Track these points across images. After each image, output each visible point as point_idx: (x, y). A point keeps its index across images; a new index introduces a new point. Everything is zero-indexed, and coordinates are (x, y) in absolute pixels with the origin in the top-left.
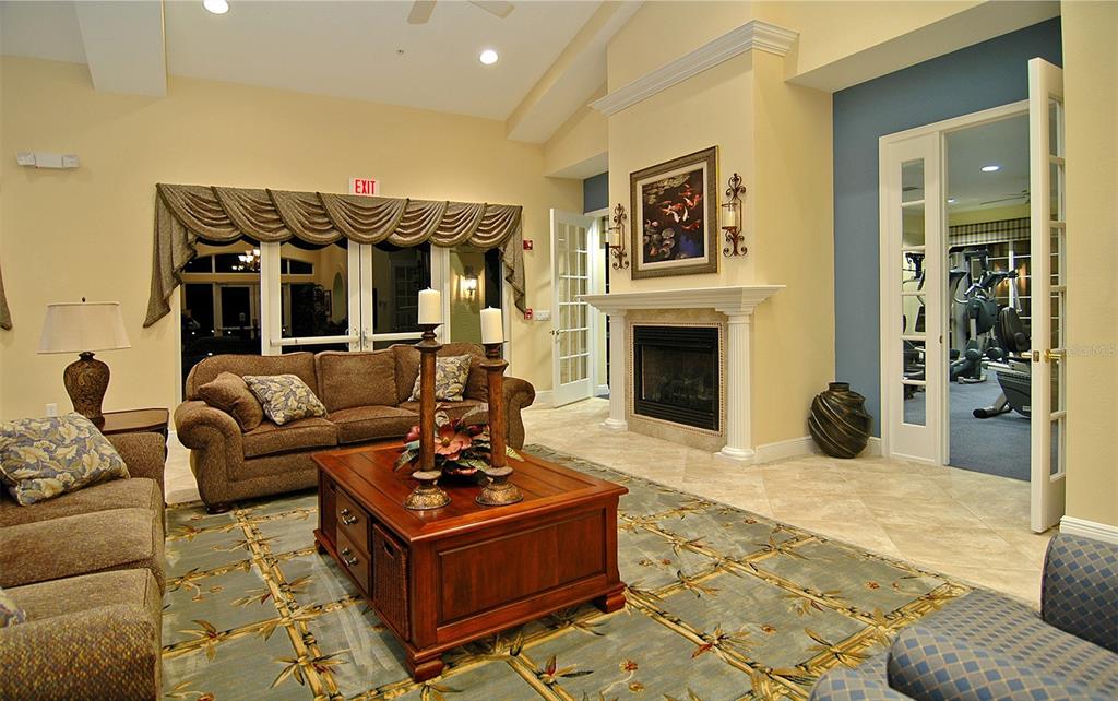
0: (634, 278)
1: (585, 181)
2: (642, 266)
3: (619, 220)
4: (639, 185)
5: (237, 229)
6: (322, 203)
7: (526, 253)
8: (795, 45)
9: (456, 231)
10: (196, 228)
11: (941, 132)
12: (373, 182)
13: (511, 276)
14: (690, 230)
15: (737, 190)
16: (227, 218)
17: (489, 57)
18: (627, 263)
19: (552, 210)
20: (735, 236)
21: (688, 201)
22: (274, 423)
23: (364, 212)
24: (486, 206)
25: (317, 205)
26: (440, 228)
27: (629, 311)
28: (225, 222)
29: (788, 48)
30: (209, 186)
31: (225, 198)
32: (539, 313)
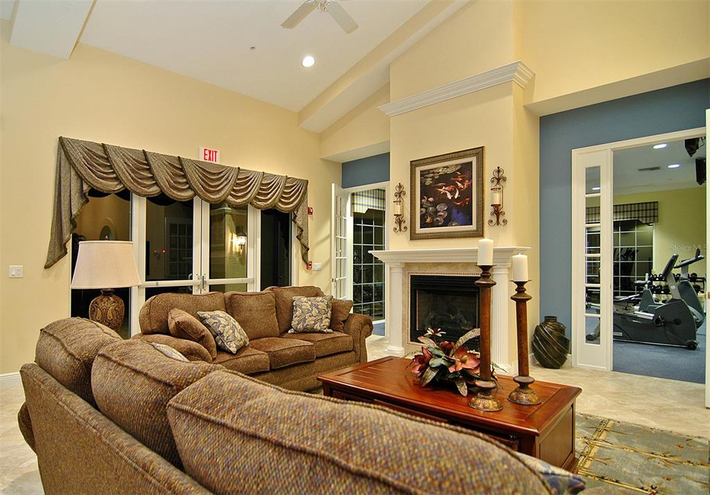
0: (412, 239)
1: (343, 164)
2: (419, 230)
3: (400, 194)
4: (418, 170)
5: (121, 183)
6: (182, 165)
7: (309, 217)
8: (532, 81)
9: (269, 196)
10: (90, 180)
11: (612, 149)
12: (216, 152)
13: (300, 235)
14: (461, 205)
15: (499, 179)
16: (114, 173)
17: (308, 61)
18: (405, 228)
19: (333, 185)
20: (497, 211)
21: (459, 184)
22: (230, 353)
23: (211, 175)
24: (287, 178)
25: (179, 167)
26: (259, 194)
27: (406, 264)
28: (112, 176)
29: (526, 82)
30: (100, 143)
31: (112, 155)
32: (316, 265)
